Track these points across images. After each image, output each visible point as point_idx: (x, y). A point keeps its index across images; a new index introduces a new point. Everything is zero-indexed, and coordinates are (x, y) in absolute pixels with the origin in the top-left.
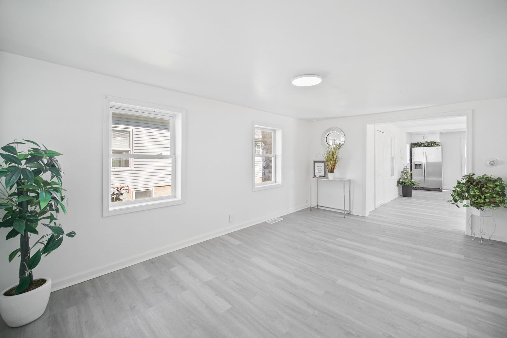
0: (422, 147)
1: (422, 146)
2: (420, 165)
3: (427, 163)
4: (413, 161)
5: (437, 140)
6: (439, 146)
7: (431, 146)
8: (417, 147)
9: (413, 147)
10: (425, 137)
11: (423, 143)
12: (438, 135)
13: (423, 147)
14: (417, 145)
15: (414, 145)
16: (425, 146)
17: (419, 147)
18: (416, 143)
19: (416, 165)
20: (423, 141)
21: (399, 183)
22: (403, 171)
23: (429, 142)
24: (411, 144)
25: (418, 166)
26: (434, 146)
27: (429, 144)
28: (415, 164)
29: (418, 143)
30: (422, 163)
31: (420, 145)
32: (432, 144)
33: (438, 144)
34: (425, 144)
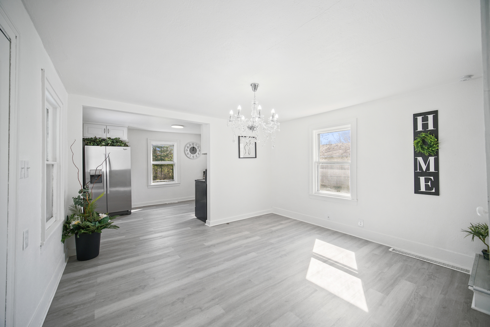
0: (103, 145)
1: (103, 143)
2: (100, 176)
3: (110, 171)
4: (87, 170)
5: (124, 137)
6: (127, 146)
7: (116, 146)
8: (94, 145)
9: (87, 145)
10: (106, 131)
11: (104, 140)
12: (126, 130)
14: (94, 141)
15: (88, 142)
16: (107, 145)
17: (98, 145)
18: (92, 138)
19: (92, 176)
20: (104, 136)
21: (67, 229)
22: (79, 196)
23: (112, 139)
24: (84, 140)
25: (97, 178)
26: (120, 146)
27: (113, 142)
28: (91, 174)
29: (96, 139)
30: (103, 172)
31: (99, 143)
32: (117, 142)
33: (126, 144)
34: (107, 142)
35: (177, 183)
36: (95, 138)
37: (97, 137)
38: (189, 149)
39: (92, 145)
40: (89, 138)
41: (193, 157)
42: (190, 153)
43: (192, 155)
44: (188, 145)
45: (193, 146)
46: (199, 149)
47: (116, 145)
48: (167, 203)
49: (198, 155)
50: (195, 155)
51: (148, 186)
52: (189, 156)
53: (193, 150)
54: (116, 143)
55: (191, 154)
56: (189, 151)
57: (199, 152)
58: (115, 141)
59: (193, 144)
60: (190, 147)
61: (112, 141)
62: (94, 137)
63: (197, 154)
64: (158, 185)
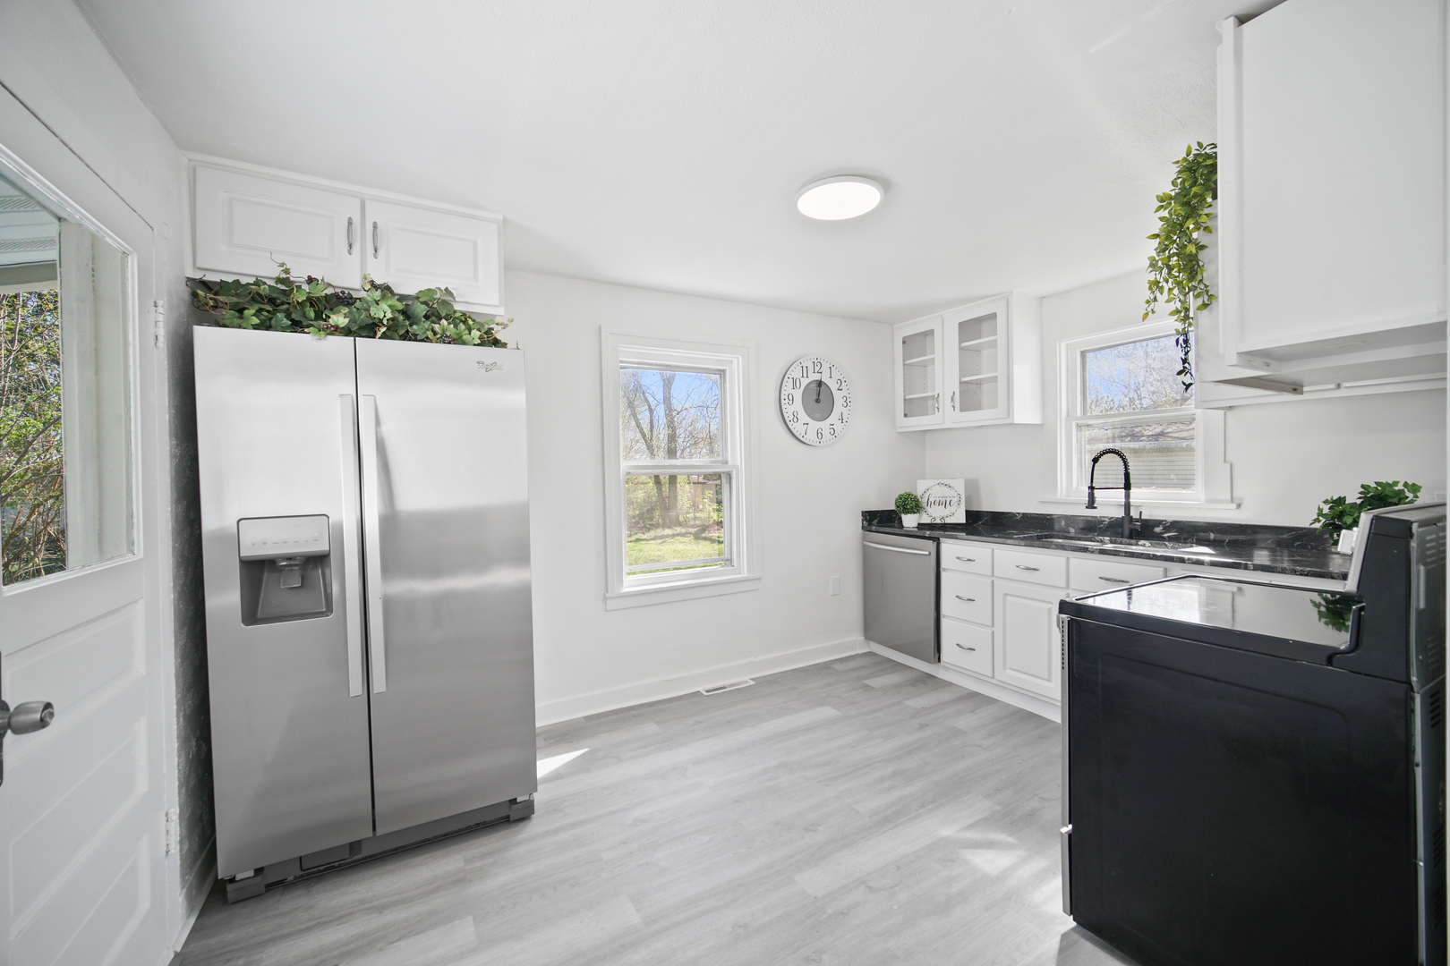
0: (337, 330)
1: (339, 319)
2: (317, 561)
3: (390, 522)
4: (212, 520)
5: (479, 289)
7: (423, 339)
8: (266, 326)
10: (361, 236)
11: (346, 298)
12: (489, 243)
13: (347, 332)
14: (269, 301)
15: (225, 302)
17: (297, 326)
18: (258, 283)
19: (257, 571)
20: (346, 275)
23: (402, 298)
24: (197, 290)
26: (458, 340)
27: (405, 314)
28: (249, 551)
29: (285, 286)
30: (337, 535)
31: (312, 314)
32: (434, 316)
33: (489, 332)
34: (368, 310)
35: (745, 575)
36: (279, 280)
37: (294, 276)
38: (798, 394)
39: (256, 327)
40: (244, 281)
41: (819, 434)
42: (804, 417)
43: (814, 425)
44: (796, 372)
45: (817, 377)
46: (844, 392)
47: (430, 334)
48: (702, 688)
49: (838, 426)
50: (825, 425)
51: (605, 599)
52: (798, 428)
53: (818, 401)
54: (427, 324)
55: (808, 420)
56: (798, 405)
57: (845, 411)
58: (421, 310)
59: (818, 364)
60: (805, 382)
61: (400, 306)
62: (276, 272)
63: (834, 418)
64: (655, 592)
